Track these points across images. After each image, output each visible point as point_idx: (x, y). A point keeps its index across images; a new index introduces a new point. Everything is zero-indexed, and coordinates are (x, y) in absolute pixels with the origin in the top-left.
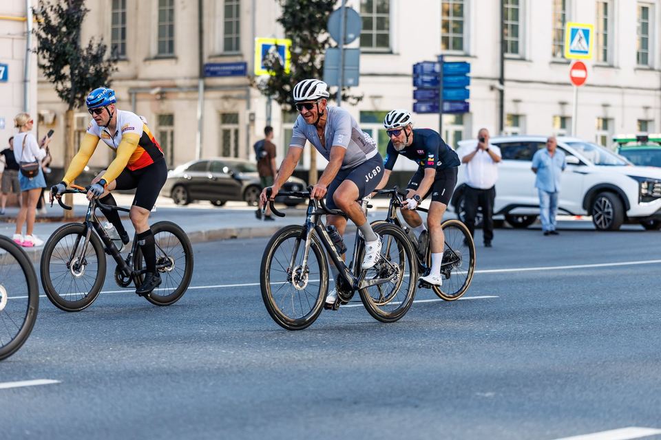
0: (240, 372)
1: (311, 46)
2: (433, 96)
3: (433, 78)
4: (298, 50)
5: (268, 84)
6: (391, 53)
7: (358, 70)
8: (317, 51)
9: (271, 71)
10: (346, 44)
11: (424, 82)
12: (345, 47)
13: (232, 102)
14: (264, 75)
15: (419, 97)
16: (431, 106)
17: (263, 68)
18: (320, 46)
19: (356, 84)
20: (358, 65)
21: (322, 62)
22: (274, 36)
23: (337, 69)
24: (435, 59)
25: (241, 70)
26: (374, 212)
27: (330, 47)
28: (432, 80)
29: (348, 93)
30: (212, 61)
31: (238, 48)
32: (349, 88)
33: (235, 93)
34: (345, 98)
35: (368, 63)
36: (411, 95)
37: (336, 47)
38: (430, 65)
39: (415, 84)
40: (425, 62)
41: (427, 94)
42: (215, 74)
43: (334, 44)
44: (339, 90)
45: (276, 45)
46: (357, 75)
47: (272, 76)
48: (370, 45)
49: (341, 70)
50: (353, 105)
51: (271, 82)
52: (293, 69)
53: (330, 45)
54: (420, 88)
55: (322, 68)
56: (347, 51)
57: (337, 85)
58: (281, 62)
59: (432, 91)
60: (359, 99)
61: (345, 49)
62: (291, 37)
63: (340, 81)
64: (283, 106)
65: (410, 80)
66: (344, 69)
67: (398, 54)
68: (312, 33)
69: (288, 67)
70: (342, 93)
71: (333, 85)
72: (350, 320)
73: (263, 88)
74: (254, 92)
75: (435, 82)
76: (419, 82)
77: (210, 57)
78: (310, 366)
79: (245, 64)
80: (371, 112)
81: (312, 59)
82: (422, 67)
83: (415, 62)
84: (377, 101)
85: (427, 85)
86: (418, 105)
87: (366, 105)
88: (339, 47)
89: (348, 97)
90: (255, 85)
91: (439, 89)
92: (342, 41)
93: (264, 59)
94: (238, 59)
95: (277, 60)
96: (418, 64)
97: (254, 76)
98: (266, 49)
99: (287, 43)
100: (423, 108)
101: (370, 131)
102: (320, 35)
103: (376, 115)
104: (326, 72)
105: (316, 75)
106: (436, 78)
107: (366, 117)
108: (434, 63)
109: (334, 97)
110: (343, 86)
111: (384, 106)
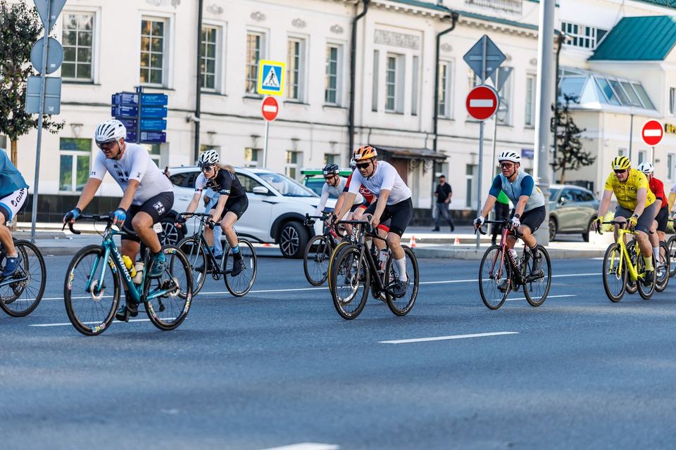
1: (14, 74)
2: (131, 125)
3: (132, 108)
6: (92, 83)
7: (60, 98)
8: (20, 79)
10: (47, 73)
11: (122, 112)
12: (47, 76)
18: (23, 74)
19: (58, 113)
20: (60, 95)
21: (24, 90)
23: (39, 97)
24: (134, 91)
27: (32, 75)
28: (130, 110)
29: (48, 120)
32: (50, 116)
34: (45, 125)
35: (68, 92)
37: (38, 75)
38: (130, 95)
39: (113, 113)
40: (124, 93)
43: (36, 73)
44: (40, 116)
46: (58, 104)
48: (73, 75)
49: (42, 97)
50: (53, 132)
53: (31, 72)
55: (24, 94)
56: (48, 79)
57: (38, 112)
59: (130, 121)
60: (60, 126)
61: (46, 78)
63: (41, 109)
65: (109, 109)
66: (45, 97)
67: (99, 85)
68: (15, 61)
70: (43, 120)
71: (35, 113)
75: (133, 112)
76: (118, 112)
80: (72, 139)
81: (14, 87)
82: (121, 97)
83: (114, 93)
84: (77, 129)
85: (125, 115)
87: (67, 133)
88: (41, 75)
89: (49, 124)
91: (137, 120)
92: (44, 71)
96: (117, 94)
101: (71, 157)
102: (23, 64)
103: (77, 142)
104: (28, 99)
105: (18, 102)
106: (134, 108)
107: (66, 144)
108: (133, 94)
109: (35, 124)
110: (44, 113)
111: (84, 134)
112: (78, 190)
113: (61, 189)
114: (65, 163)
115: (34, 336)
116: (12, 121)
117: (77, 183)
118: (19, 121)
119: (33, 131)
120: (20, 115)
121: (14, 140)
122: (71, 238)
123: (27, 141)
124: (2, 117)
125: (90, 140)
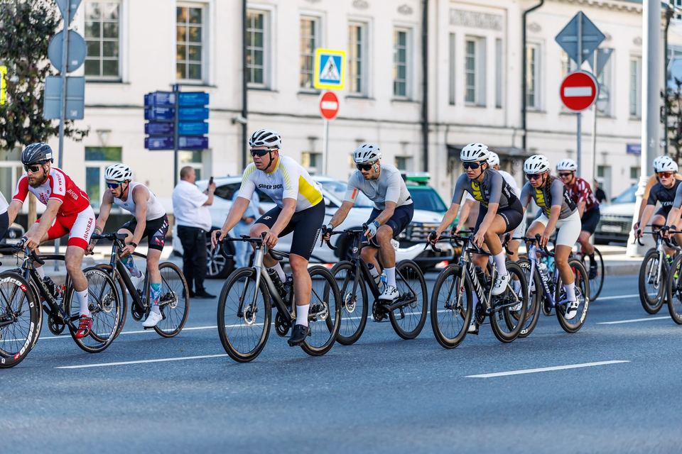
1: (28, 73)
2: (167, 130)
3: (167, 110)
4: (14, 79)
6: (120, 81)
7: (83, 100)
8: (37, 80)
10: (68, 72)
11: (156, 114)
12: (67, 75)
15: (151, 131)
16: (165, 142)
18: (40, 73)
19: (81, 117)
20: (83, 96)
21: (42, 92)
23: (60, 100)
24: (169, 89)
27: (51, 75)
28: (166, 112)
29: (71, 127)
32: (72, 121)
34: (67, 132)
35: (94, 93)
36: (142, 129)
37: (58, 75)
38: (166, 95)
39: (147, 117)
40: (158, 92)
41: (161, 128)
43: (55, 71)
44: (61, 122)
46: (82, 107)
48: (97, 73)
49: (63, 100)
50: (77, 140)
52: (9, 101)
53: (50, 72)
54: (153, 121)
55: (42, 98)
56: (69, 80)
57: (59, 118)
59: (167, 125)
60: (84, 134)
61: (67, 78)
62: (6, 64)
63: (62, 113)
65: (142, 112)
66: (66, 100)
67: (128, 83)
68: (30, 59)
69: (3, 97)
70: (65, 127)
71: (54, 119)
72: (73, 384)
75: (169, 115)
76: (152, 115)
78: (26, 436)
80: (98, 148)
81: (30, 89)
82: (155, 97)
83: (147, 93)
84: (104, 136)
85: (160, 118)
86: (151, 140)
87: (92, 141)
88: (61, 74)
89: (72, 131)
91: (174, 123)
92: (64, 69)
96: (150, 94)
99: (2, 70)
100: (157, 144)
101: (98, 169)
102: (40, 61)
103: (104, 151)
104: (47, 104)
105: (35, 107)
106: (171, 110)
107: (92, 153)
108: (168, 93)
109: (56, 131)
110: (66, 119)
111: (112, 141)
114: (92, 176)
115: (62, 380)
116: (29, 129)
118: (36, 129)
119: (53, 139)
120: (37, 121)
124: (17, 125)
125: (119, 149)
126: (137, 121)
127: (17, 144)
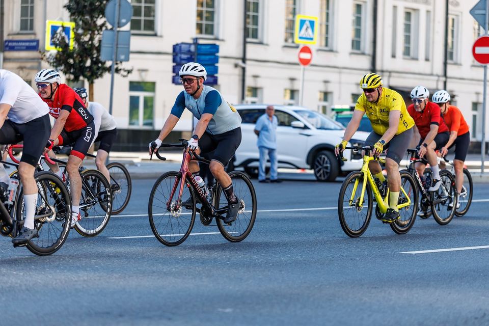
0: (27, 290)
1: (90, 28)
3: (189, 56)
4: (80, 31)
5: (56, 58)
6: (155, 35)
7: (129, 48)
8: (96, 32)
9: (58, 47)
10: (119, 27)
11: (181, 59)
12: (118, 29)
13: (26, 71)
14: (53, 51)
15: (176, 71)
17: (51, 44)
18: (98, 28)
19: (127, 59)
20: (129, 44)
21: (100, 41)
22: (61, 19)
23: (112, 47)
24: (191, 41)
25: (34, 46)
26: (139, 163)
27: (107, 29)
28: (188, 58)
29: (120, 66)
30: (11, 38)
31: (32, 28)
32: (121, 62)
33: (29, 65)
34: (117, 71)
35: (137, 43)
36: (171, 69)
37: (111, 29)
38: (188, 46)
39: (174, 61)
40: (182, 43)
42: (12, 49)
43: (109, 27)
44: (113, 63)
45: (63, 26)
46: (128, 53)
47: (59, 51)
48: (139, 29)
49: (115, 48)
50: (124, 76)
51: (58, 56)
52: (76, 46)
53: (106, 27)
54: (178, 64)
55: (100, 45)
56: (120, 32)
57: (112, 60)
58: (67, 41)
60: (129, 72)
61: (118, 31)
62: (75, 21)
63: (114, 57)
64: (67, 76)
65: (170, 57)
66: (117, 48)
67: (161, 36)
68: (92, 17)
69: (72, 44)
70: (115, 66)
71: (108, 60)
73: (52, 61)
74: (44, 64)
76: (178, 59)
77: (9, 35)
78: (85, 286)
79: (38, 41)
80: (138, 83)
81: (92, 39)
82: (180, 47)
83: (175, 43)
84: (143, 74)
86: (176, 78)
87: (135, 77)
88: (114, 29)
89: (120, 70)
90: (45, 58)
92: (116, 25)
93: (52, 38)
94: (32, 37)
95: (63, 38)
96: (177, 45)
97: (45, 51)
98: (54, 29)
99: (72, 25)
101: (137, 98)
102: (99, 19)
103: (143, 85)
104: (104, 50)
105: (95, 52)
106: (191, 56)
107: (134, 86)
108: (190, 44)
109: (109, 69)
110: (116, 60)
111: (149, 78)
112: (145, 124)
113: (131, 124)
114: (134, 102)
115: (110, 247)
116: (90, 67)
117: (144, 119)
118: (95, 67)
119: (107, 76)
120: (95, 62)
121: (91, 83)
122: (139, 165)
123: (102, 84)
124: (82, 64)
125: (154, 84)
126: (167, 63)
127: (81, 78)
